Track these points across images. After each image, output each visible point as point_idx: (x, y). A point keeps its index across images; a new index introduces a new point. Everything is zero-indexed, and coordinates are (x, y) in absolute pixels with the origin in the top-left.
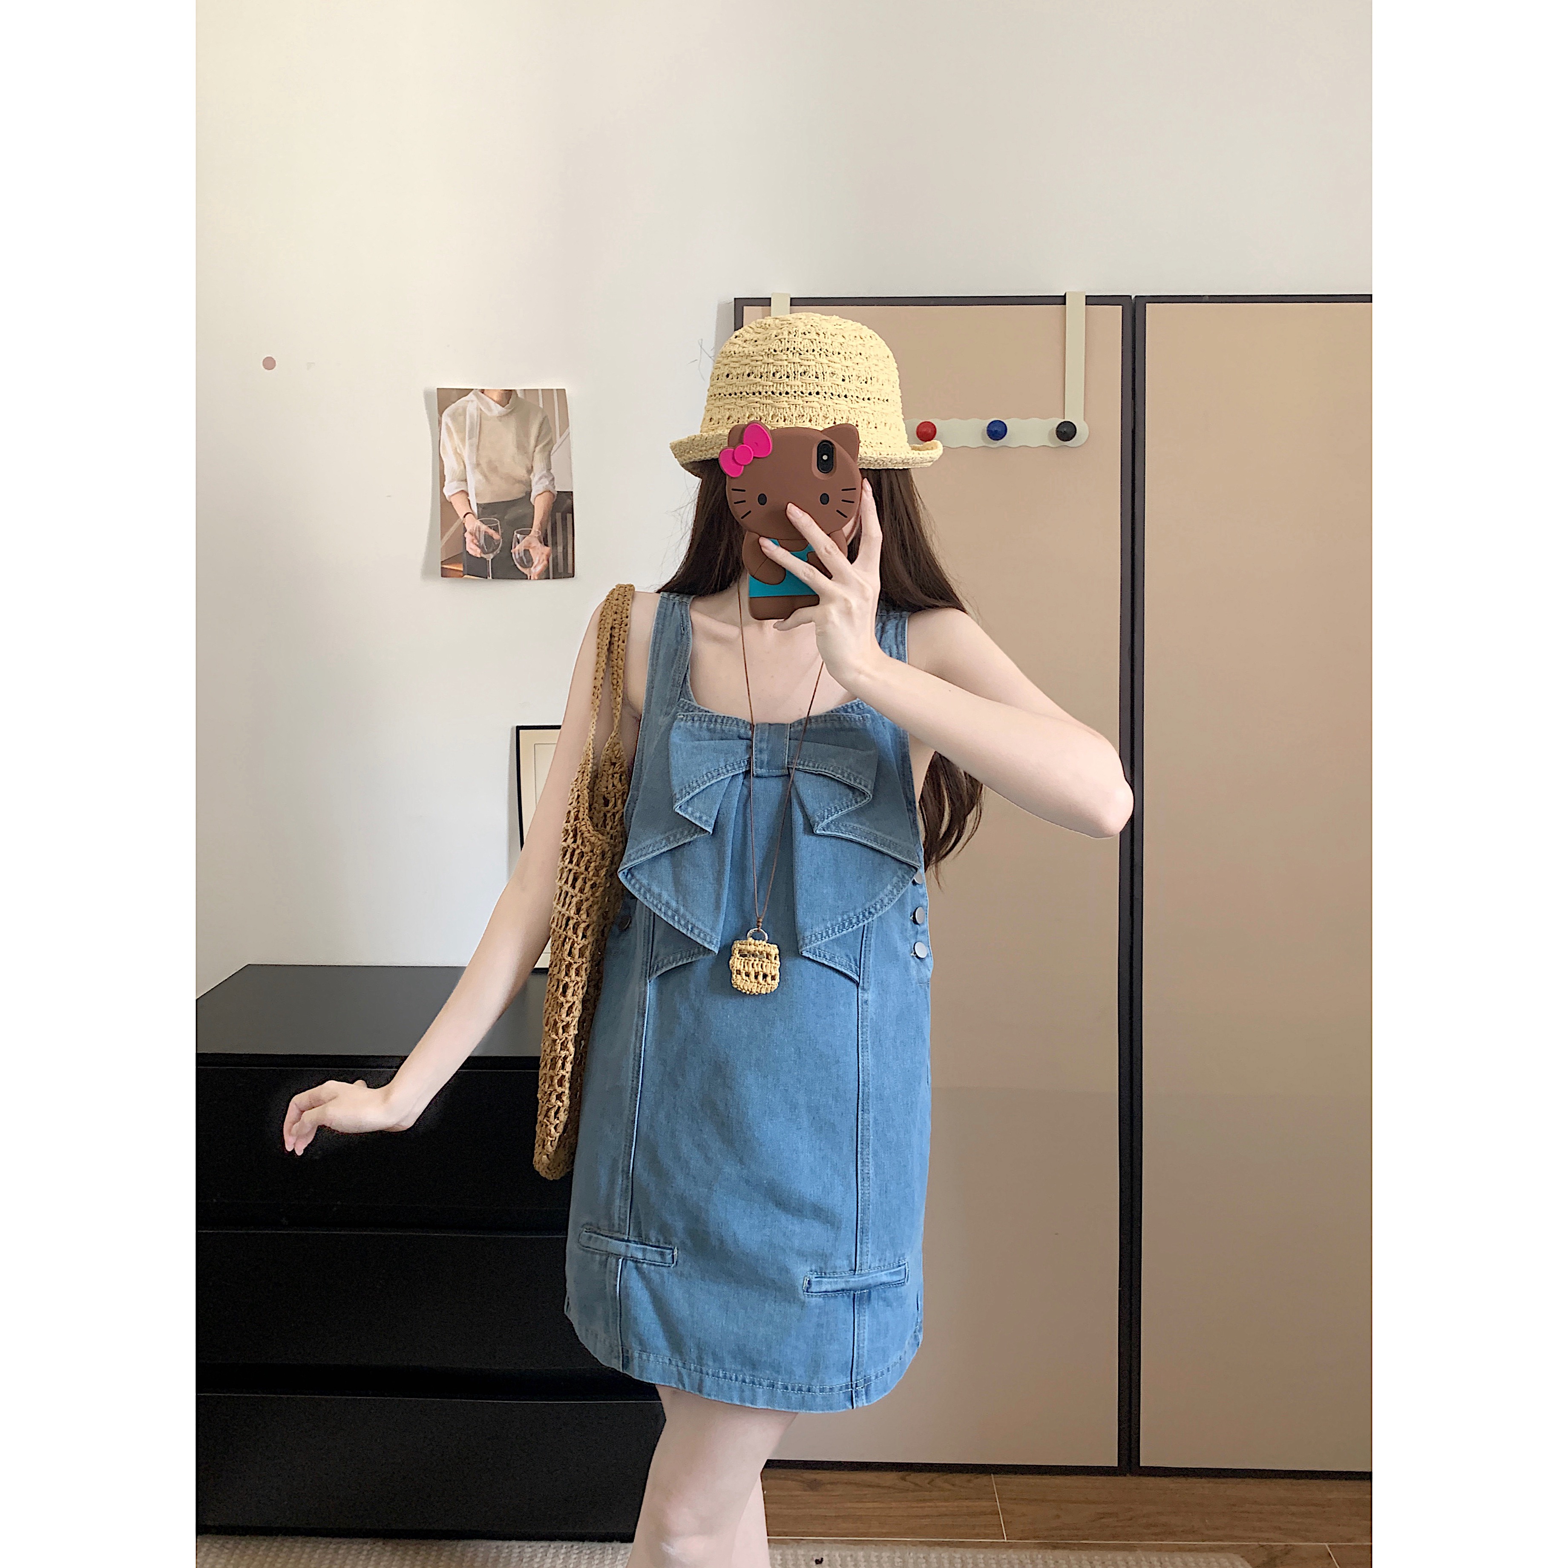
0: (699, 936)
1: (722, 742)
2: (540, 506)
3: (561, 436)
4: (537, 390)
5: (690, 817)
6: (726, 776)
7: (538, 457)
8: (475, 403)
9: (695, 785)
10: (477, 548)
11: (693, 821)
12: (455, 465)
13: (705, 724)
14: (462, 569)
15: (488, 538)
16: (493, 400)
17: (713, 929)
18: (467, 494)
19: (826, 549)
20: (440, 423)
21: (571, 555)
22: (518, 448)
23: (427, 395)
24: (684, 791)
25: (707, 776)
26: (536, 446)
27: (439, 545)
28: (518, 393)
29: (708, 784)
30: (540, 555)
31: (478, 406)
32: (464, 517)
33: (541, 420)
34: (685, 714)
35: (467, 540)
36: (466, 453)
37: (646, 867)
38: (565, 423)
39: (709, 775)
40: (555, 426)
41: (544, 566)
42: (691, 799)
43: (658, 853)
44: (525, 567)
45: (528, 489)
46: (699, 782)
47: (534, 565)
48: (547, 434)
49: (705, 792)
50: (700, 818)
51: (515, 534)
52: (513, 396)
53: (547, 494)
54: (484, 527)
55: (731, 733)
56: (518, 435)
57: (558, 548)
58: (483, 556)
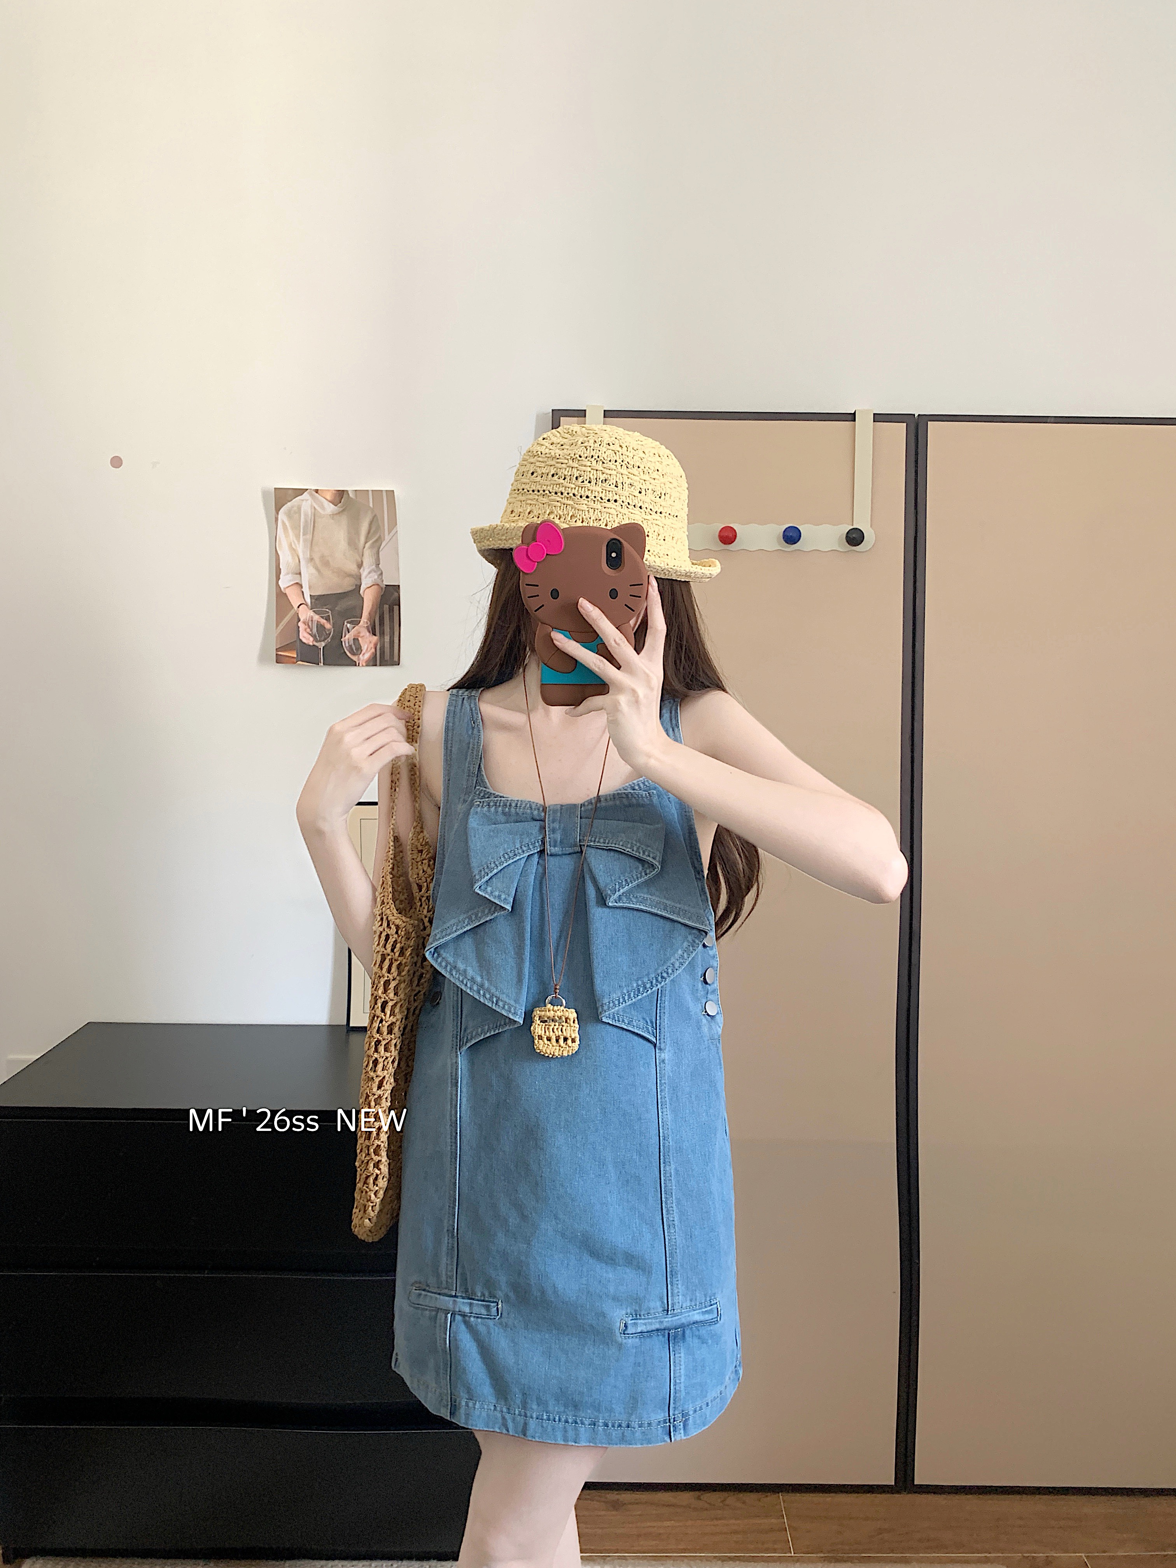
0: (503, 1008)
1: (517, 824)
2: (369, 598)
3: (389, 534)
4: (368, 491)
5: (490, 896)
6: (521, 857)
7: (367, 552)
8: (309, 502)
9: (493, 865)
10: (310, 636)
11: (493, 900)
12: (290, 559)
13: (500, 809)
14: (295, 656)
15: (320, 627)
16: (326, 499)
17: (516, 1001)
18: (302, 587)
19: (615, 641)
20: (277, 519)
21: (398, 644)
22: (349, 544)
23: (265, 494)
24: (483, 872)
25: (504, 857)
26: (366, 543)
27: (274, 633)
28: (349, 493)
29: (505, 864)
30: (368, 643)
31: (311, 506)
32: (298, 607)
33: (371, 518)
34: (482, 800)
35: (300, 629)
36: (300, 548)
37: (451, 945)
38: (393, 523)
39: (506, 856)
40: (384, 524)
41: (373, 653)
42: (489, 879)
43: (461, 931)
44: (354, 654)
45: (359, 584)
46: (497, 863)
47: (362, 653)
48: (376, 532)
49: (502, 871)
50: (499, 897)
51: (345, 623)
52: (345, 496)
53: (376, 587)
54: (316, 617)
55: (525, 815)
56: (349, 533)
57: (385, 638)
58: (315, 644)
